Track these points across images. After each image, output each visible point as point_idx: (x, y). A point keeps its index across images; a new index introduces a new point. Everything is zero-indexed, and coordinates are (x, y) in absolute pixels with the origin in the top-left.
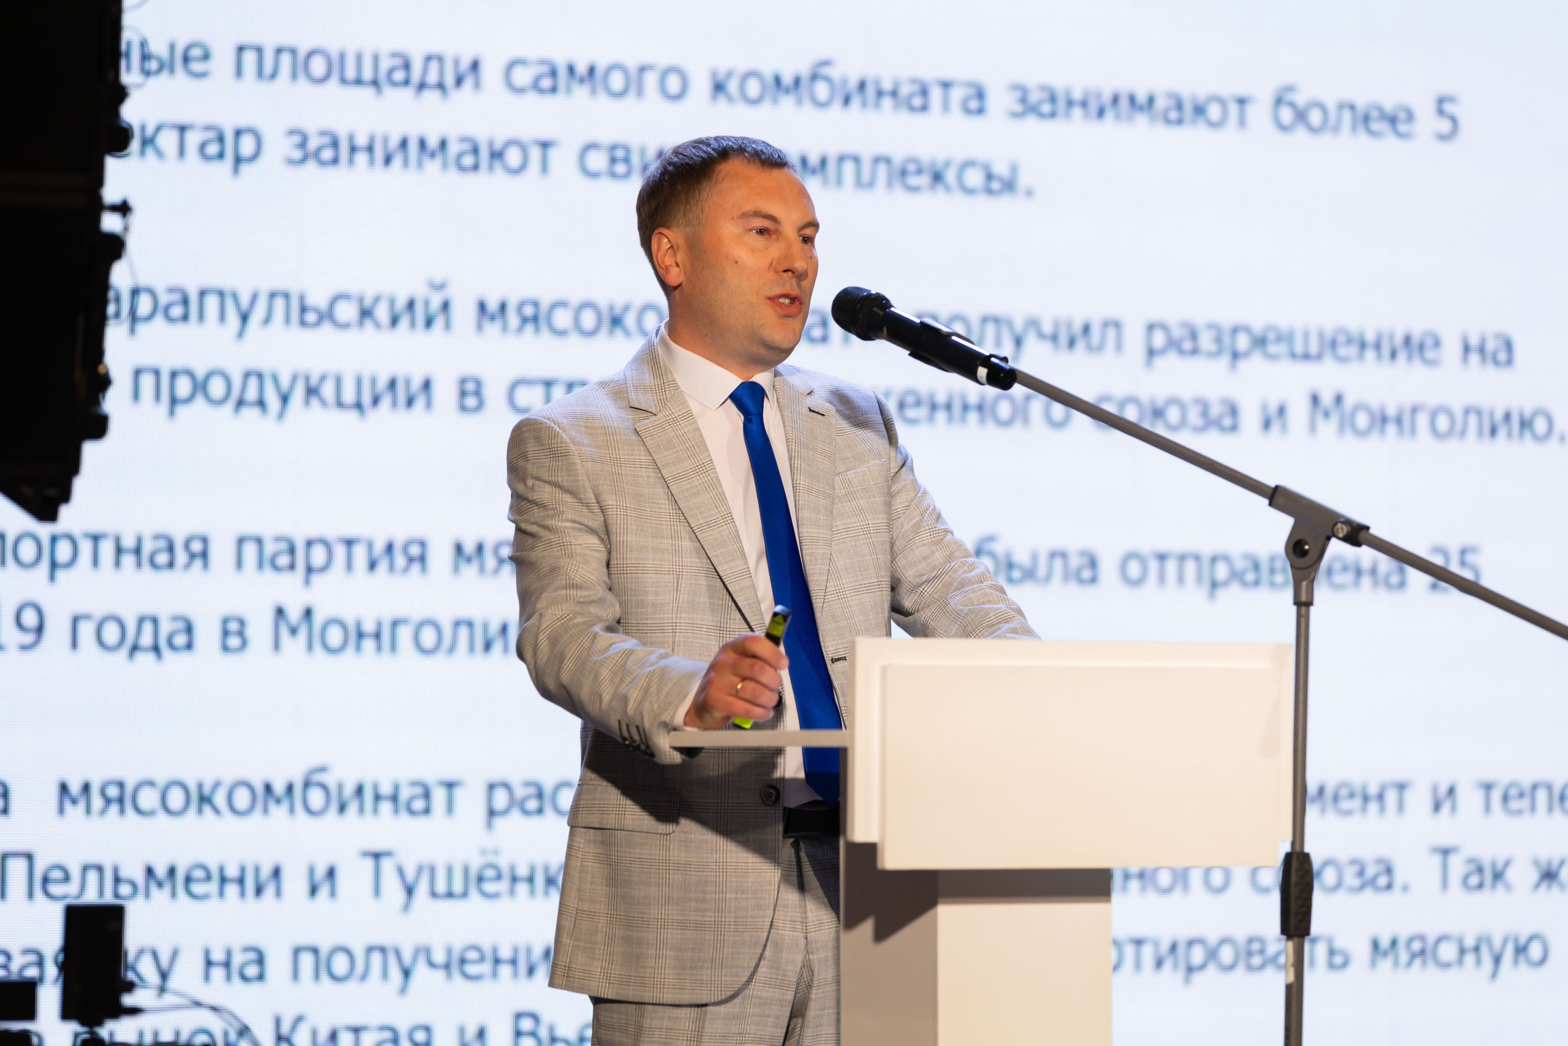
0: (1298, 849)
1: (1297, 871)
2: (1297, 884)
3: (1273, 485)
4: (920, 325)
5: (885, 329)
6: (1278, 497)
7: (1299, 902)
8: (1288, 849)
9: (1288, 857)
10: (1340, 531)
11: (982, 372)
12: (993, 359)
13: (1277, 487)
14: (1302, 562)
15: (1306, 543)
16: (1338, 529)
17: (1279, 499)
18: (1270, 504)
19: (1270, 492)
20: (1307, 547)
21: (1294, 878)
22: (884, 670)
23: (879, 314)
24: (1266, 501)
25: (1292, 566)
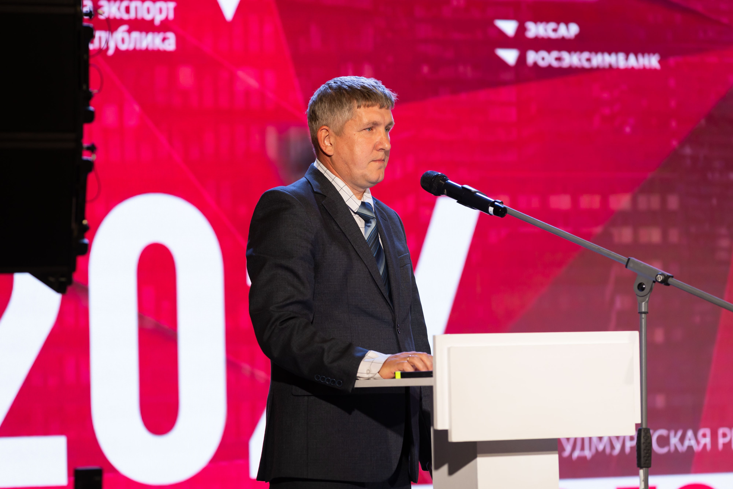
0: (644, 427)
1: (644, 437)
2: (644, 443)
4: (461, 188)
5: (445, 190)
7: (645, 451)
9: (640, 431)
10: (659, 278)
11: (491, 209)
12: (496, 203)
14: (642, 293)
16: (658, 278)
20: (644, 286)
21: (643, 440)
22: (449, 349)
23: (443, 184)
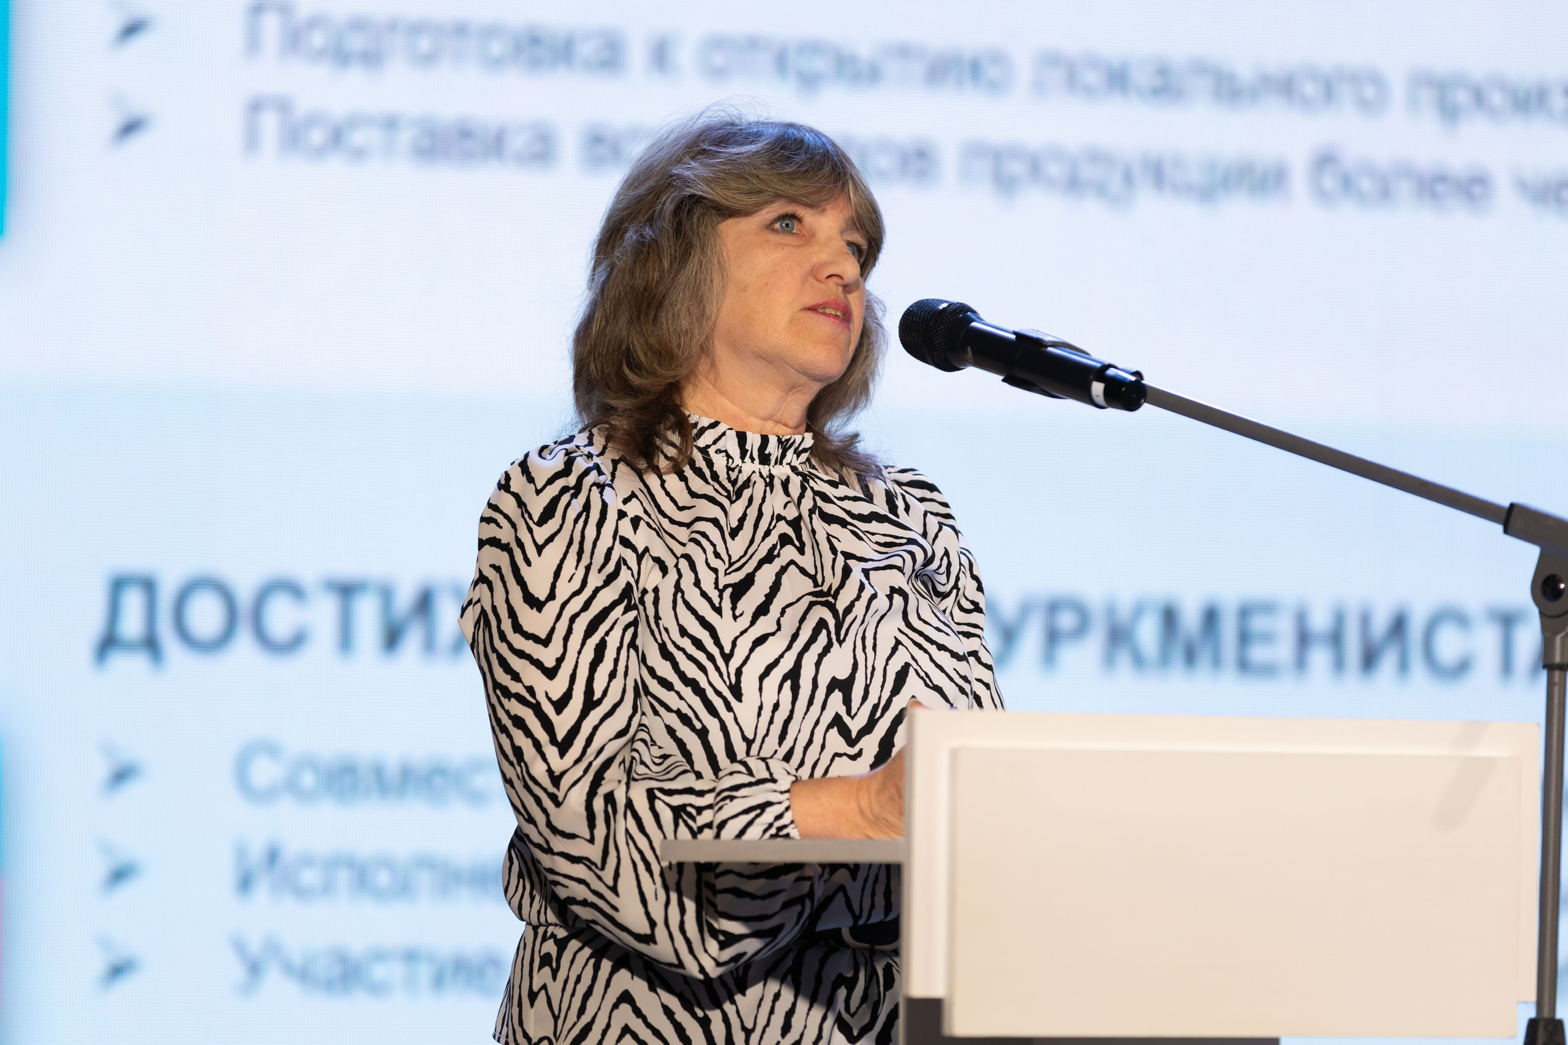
0: (1546, 1014)
1: (1545, 1044)
3: (1506, 504)
5: (969, 349)
6: (1514, 519)
8: (1532, 1014)
9: (1532, 1025)
11: (1098, 388)
13: (1512, 505)
14: (1554, 607)
15: (1560, 580)
17: (1516, 522)
18: (1506, 531)
19: (1504, 515)
20: (1562, 586)
24: (1500, 528)
25: (1542, 614)
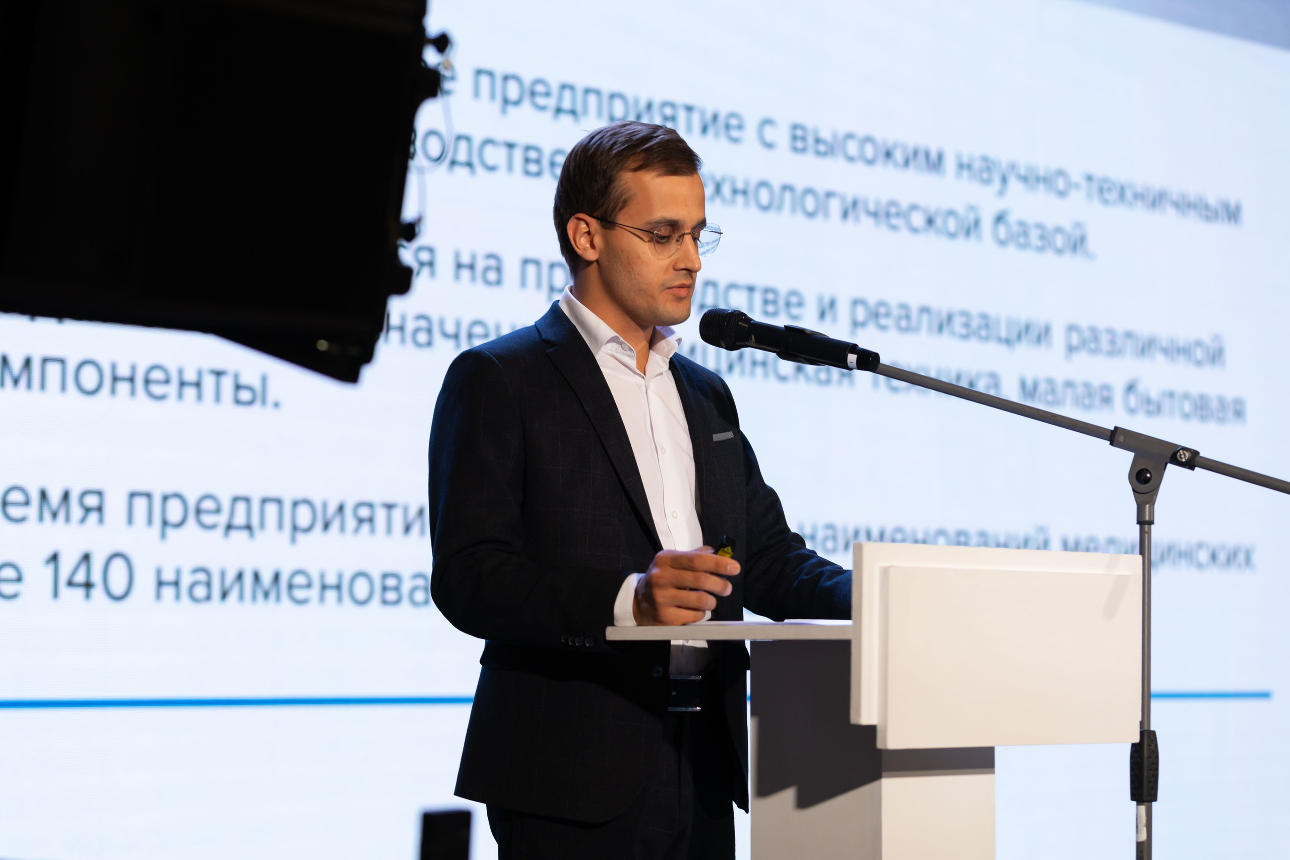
1: (1149, 746)
2: (1148, 757)
3: (1111, 427)
5: (753, 336)
6: (1116, 437)
7: (1151, 772)
10: (1183, 456)
11: (852, 358)
13: (1115, 429)
14: (1143, 488)
15: (1148, 471)
16: (1180, 456)
17: (1121, 439)
18: (1112, 444)
19: (1109, 434)
20: (1148, 475)
21: (1146, 752)
22: (885, 571)
23: (745, 327)
24: (1107, 442)
25: (1136, 493)
